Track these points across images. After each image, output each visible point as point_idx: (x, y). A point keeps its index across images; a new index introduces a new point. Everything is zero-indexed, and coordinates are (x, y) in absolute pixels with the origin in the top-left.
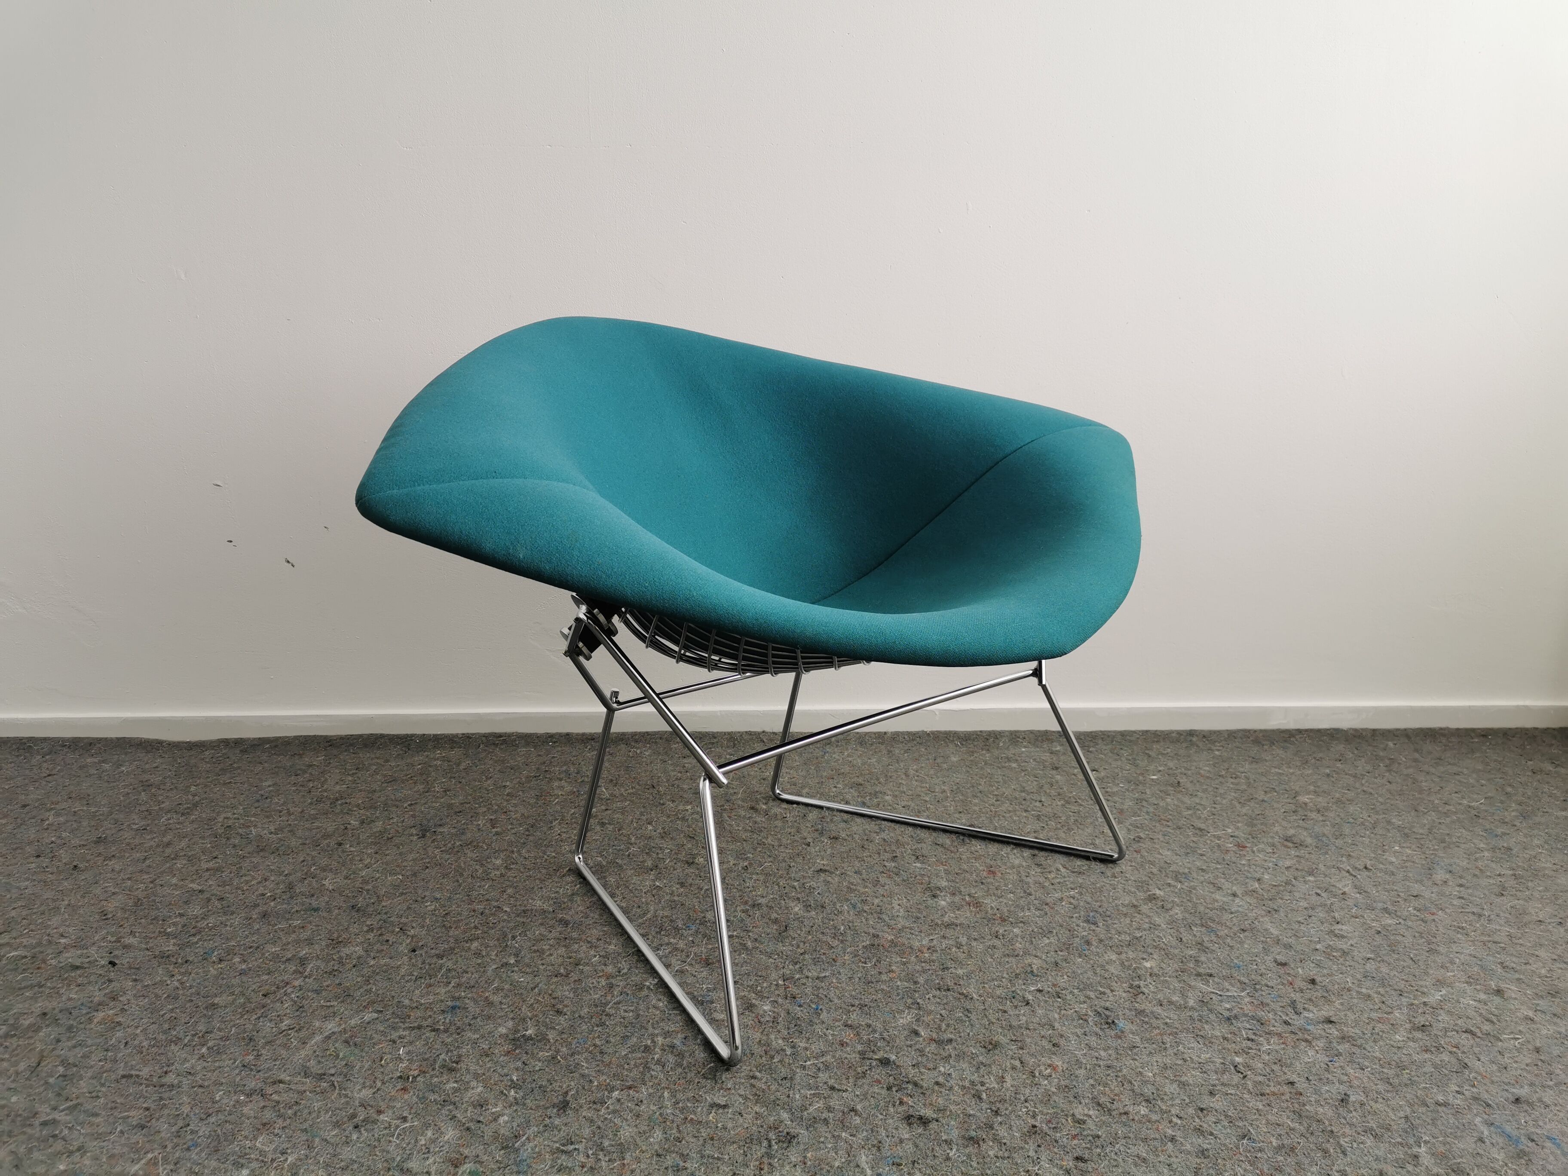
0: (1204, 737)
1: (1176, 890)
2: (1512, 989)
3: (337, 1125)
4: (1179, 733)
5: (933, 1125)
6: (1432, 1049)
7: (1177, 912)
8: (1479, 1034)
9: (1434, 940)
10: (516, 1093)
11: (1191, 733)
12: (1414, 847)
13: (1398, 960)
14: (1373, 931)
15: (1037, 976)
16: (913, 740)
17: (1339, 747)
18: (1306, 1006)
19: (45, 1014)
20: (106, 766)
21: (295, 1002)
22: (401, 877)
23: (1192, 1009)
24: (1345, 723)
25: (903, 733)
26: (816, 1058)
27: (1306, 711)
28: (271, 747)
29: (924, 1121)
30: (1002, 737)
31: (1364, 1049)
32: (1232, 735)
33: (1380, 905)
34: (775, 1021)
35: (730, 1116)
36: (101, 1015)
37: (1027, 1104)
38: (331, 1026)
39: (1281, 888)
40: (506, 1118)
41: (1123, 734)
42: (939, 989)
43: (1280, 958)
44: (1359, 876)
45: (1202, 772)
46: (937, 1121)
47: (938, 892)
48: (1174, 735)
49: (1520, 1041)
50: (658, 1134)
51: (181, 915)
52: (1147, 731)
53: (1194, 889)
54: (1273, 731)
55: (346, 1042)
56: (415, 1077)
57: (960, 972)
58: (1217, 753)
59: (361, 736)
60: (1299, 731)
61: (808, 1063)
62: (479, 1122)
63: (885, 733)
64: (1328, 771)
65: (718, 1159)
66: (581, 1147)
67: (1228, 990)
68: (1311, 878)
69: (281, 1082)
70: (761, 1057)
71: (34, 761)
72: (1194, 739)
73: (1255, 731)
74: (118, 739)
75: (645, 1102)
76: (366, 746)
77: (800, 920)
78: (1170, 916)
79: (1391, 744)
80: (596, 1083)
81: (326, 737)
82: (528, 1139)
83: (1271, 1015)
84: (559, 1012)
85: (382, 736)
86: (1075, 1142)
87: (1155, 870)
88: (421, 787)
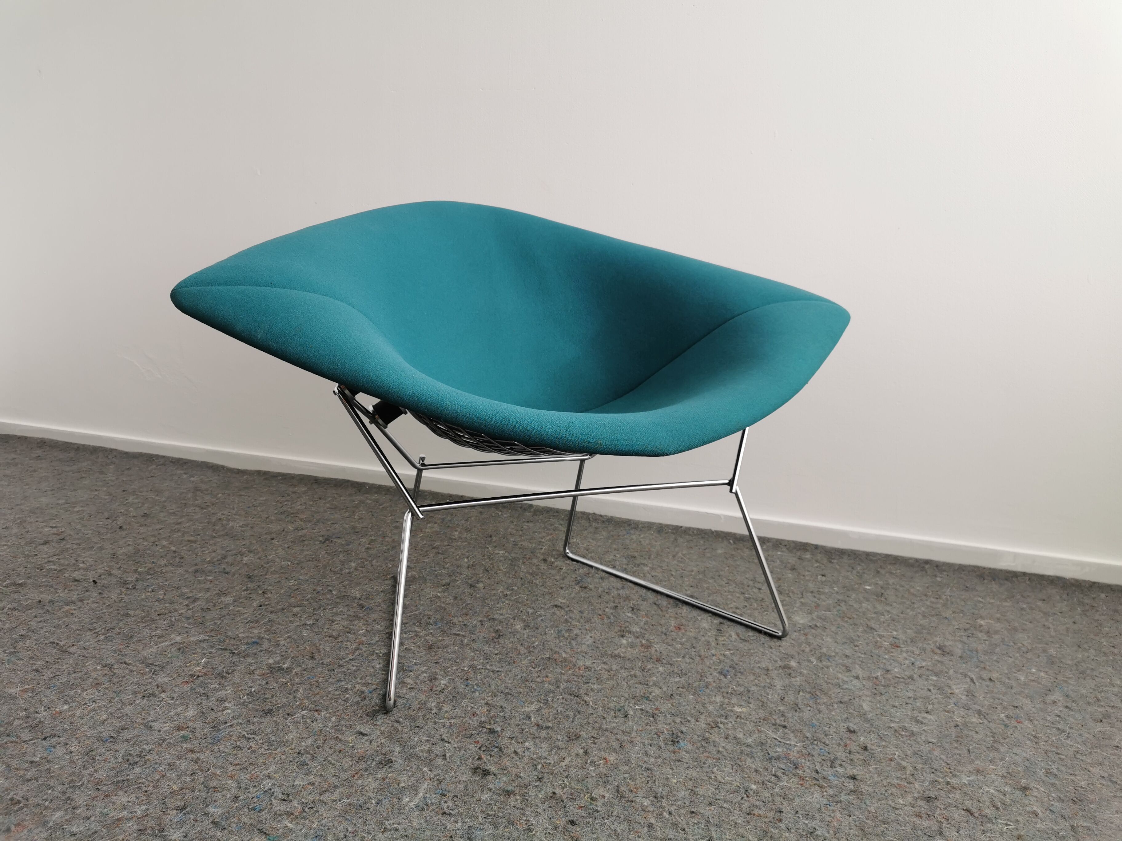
0: (937, 566)
1: (811, 666)
2: (1038, 789)
3: (135, 693)
4: (917, 560)
5: (490, 778)
6: (924, 816)
7: (798, 681)
8: (976, 815)
9: (1002, 741)
10: (248, 698)
11: (927, 562)
12: (1050, 672)
13: (956, 748)
14: (952, 724)
15: (650, 700)
16: (699, 534)
17: (1052, 591)
18: (844, 764)
19: (40, 601)
20: (185, 476)
21: (172, 622)
22: (289, 563)
23: (749, 746)
24: (1069, 573)
25: (694, 529)
26: (449, 719)
27: (1034, 558)
28: (281, 479)
29: (486, 773)
30: (769, 542)
31: (865, 803)
32: (961, 569)
33: (977, 707)
34: (442, 691)
35: (363, 741)
36: (68, 608)
37: (566, 779)
38: (178, 639)
39: (902, 680)
40: (229, 711)
41: (868, 554)
42: (571, 695)
43: (853, 727)
44: (977, 684)
45: (912, 590)
46: (495, 775)
47: (627, 634)
48: (910, 561)
49: (1010, 827)
50: (310, 741)
51: (153, 563)
52: (890, 556)
53: (828, 667)
54: (1001, 571)
55: (179, 649)
56: (198, 676)
57: (595, 687)
58: (938, 579)
59: (336, 479)
60: (1024, 574)
61: (441, 721)
62: (212, 709)
63: (681, 527)
64: (1025, 606)
65: (333, 764)
66: (257, 738)
67: (790, 739)
68: (934, 678)
69: (126, 663)
70: (414, 710)
71: (150, 468)
72: (927, 567)
73: (984, 568)
74: (202, 462)
75: (318, 721)
76: (336, 486)
77: (514, 633)
78: (790, 682)
79: (1103, 595)
80: (298, 703)
81: (315, 477)
82: (231, 726)
83: (808, 764)
84: (312, 658)
85: (348, 481)
86: (580, 811)
87: (807, 649)
88: (347, 514)
